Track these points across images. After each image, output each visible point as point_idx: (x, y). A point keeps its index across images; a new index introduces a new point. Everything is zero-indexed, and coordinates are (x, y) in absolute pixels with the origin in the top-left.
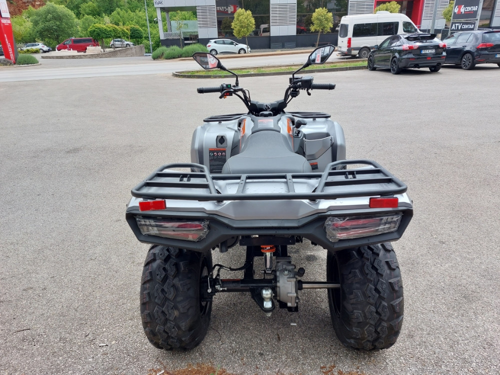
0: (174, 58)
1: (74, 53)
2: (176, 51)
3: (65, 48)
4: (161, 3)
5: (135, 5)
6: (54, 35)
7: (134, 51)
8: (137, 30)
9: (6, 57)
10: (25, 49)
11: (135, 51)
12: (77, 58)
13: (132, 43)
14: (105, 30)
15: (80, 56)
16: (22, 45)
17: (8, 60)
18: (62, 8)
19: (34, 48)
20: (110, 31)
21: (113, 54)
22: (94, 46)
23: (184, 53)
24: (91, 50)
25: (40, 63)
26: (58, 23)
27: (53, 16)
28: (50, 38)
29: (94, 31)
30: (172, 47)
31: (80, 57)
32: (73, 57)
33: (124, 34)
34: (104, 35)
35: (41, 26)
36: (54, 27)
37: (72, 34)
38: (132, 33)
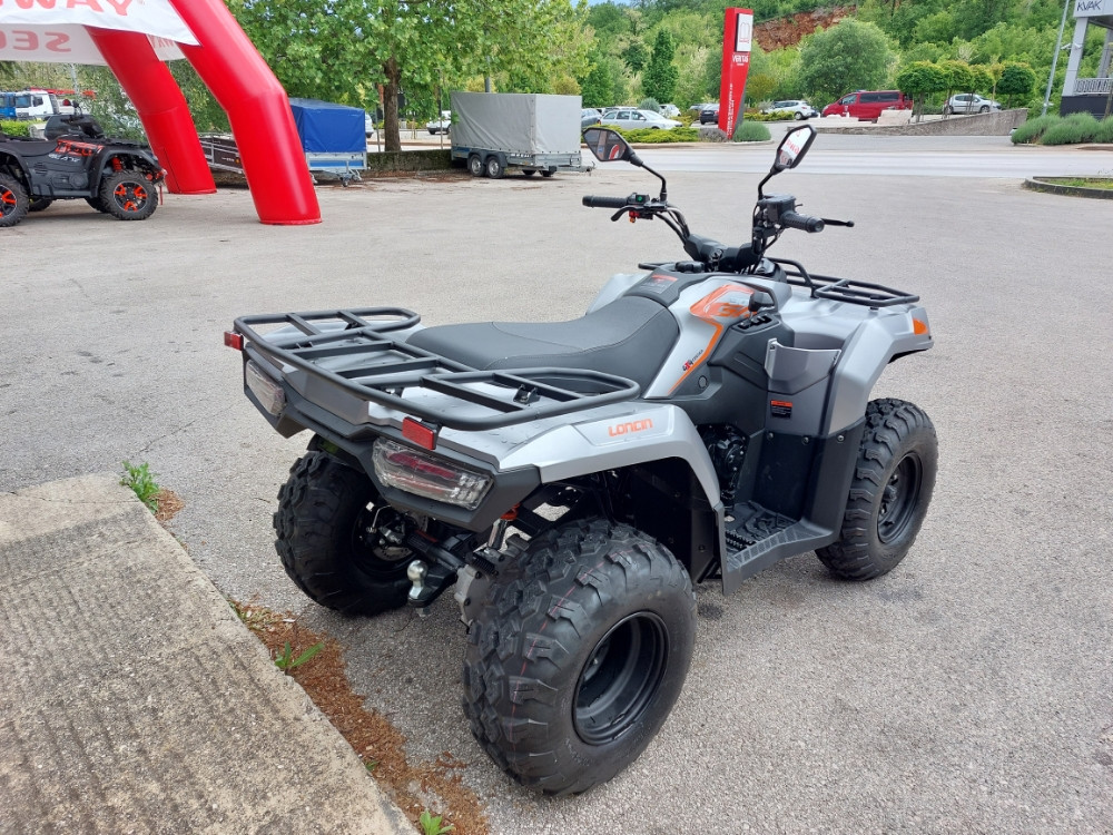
0: (1068, 143)
1: (850, 121)
2: (1081, 124)
3: (839, 111)
4: (1094, 5)
5: (1050, 13)
6: (835, 84)
7: (993, 122)
8: (1019, 73)
9: (720, 127)
10: (770, 111)
11: (998, 123)
12: (853, 133)
13: (995, 104)
14: (936, 73)
15: (861, 128)
16: (769, 103)
17: (721, 131)
18: (867, 29)
19: (787, 110)
20: (947, 76)
21: (937, 128)
22: (900, 108)
23: (1103, 132)
24: (890, 116)
25: (772, 140)
26: (849, 60)
27: (846, 46)
28: (825, 90)
29: (910, 76)
30: (1073, 116)
31: (859, 131)
32: (846, 131)
33: (982, 84)
34: (928, 86)
35: (816, 66)
36: (840, 69)
37: (870, 82)
38: (1006, 80)
